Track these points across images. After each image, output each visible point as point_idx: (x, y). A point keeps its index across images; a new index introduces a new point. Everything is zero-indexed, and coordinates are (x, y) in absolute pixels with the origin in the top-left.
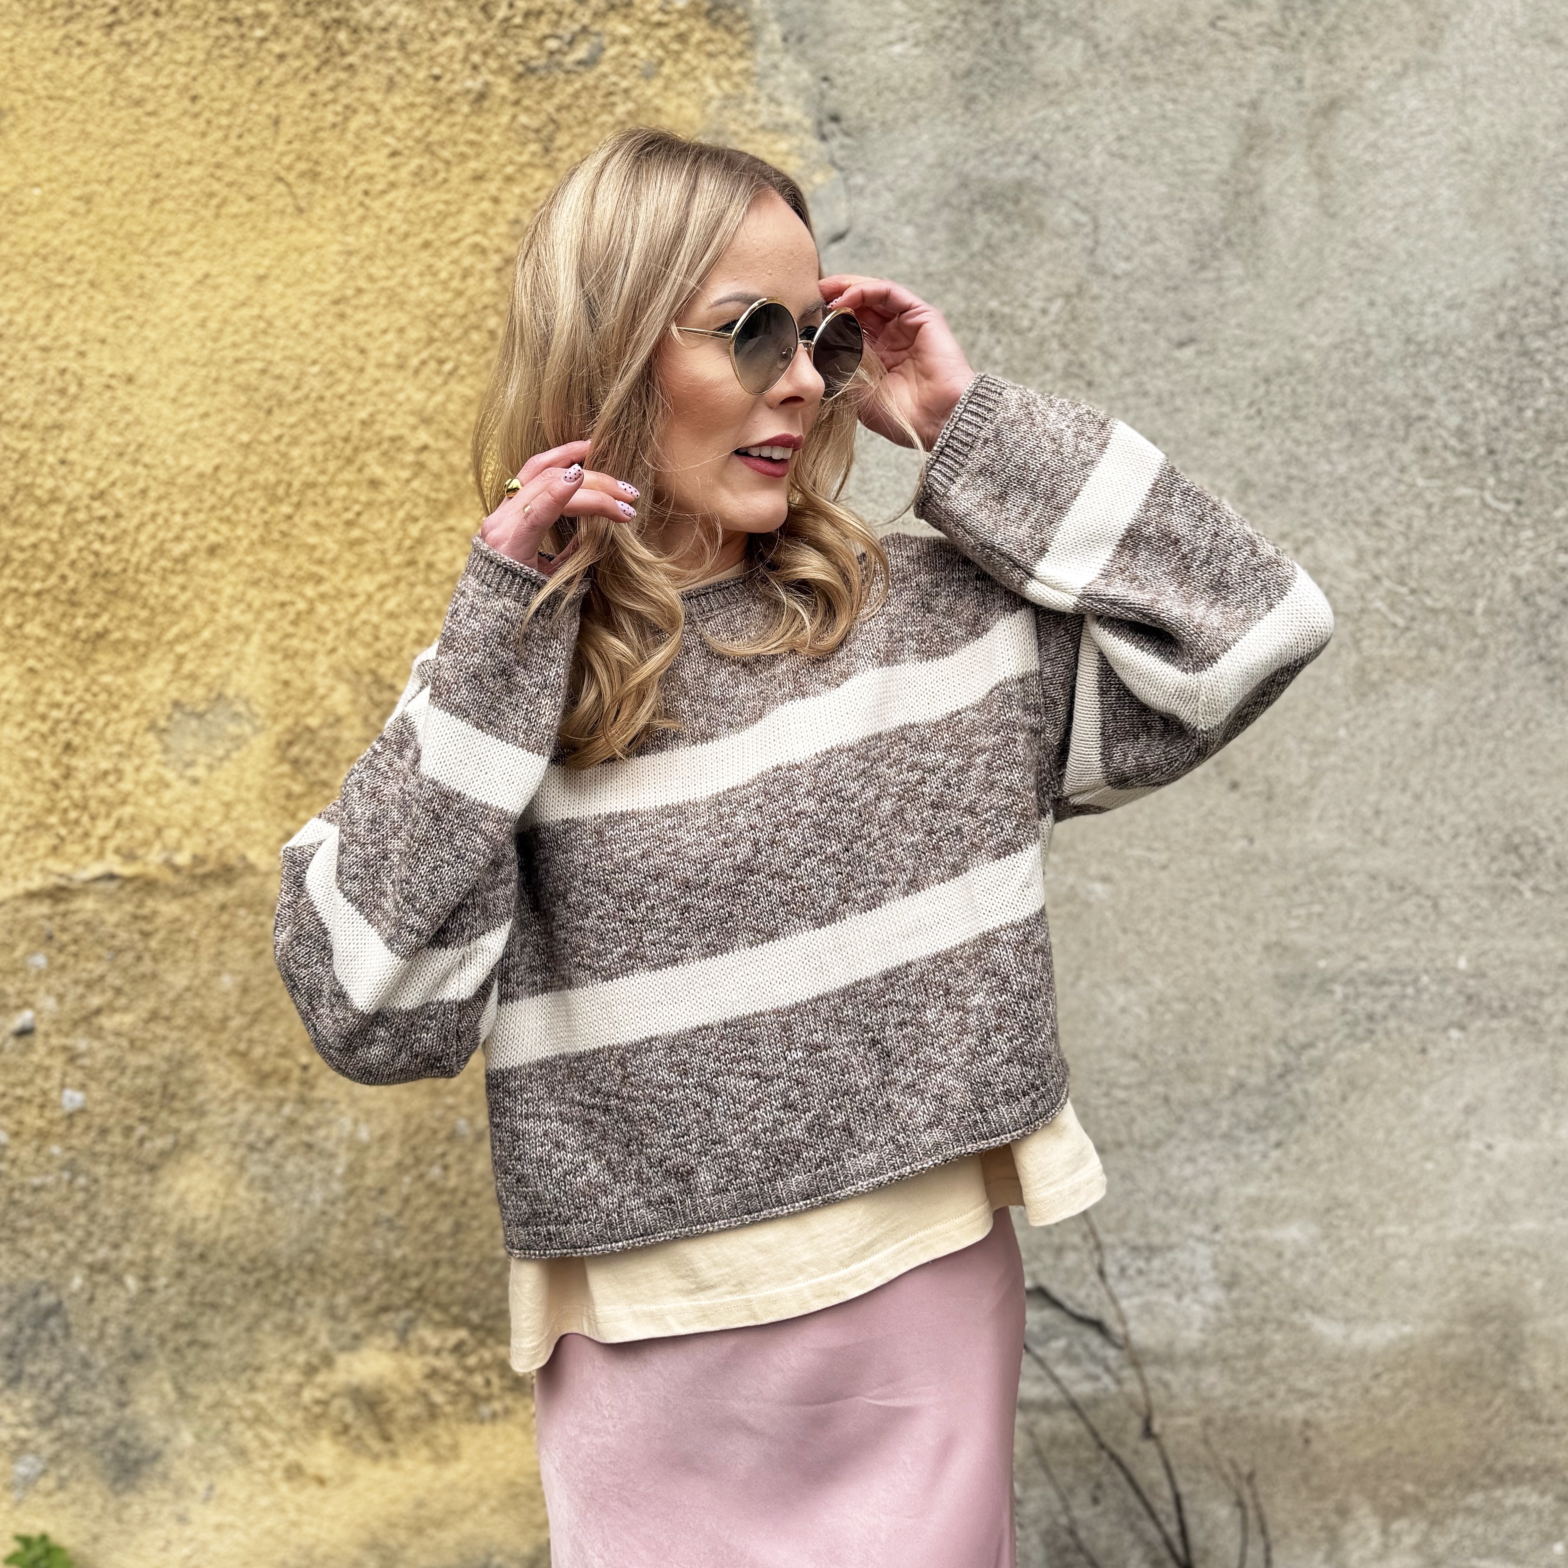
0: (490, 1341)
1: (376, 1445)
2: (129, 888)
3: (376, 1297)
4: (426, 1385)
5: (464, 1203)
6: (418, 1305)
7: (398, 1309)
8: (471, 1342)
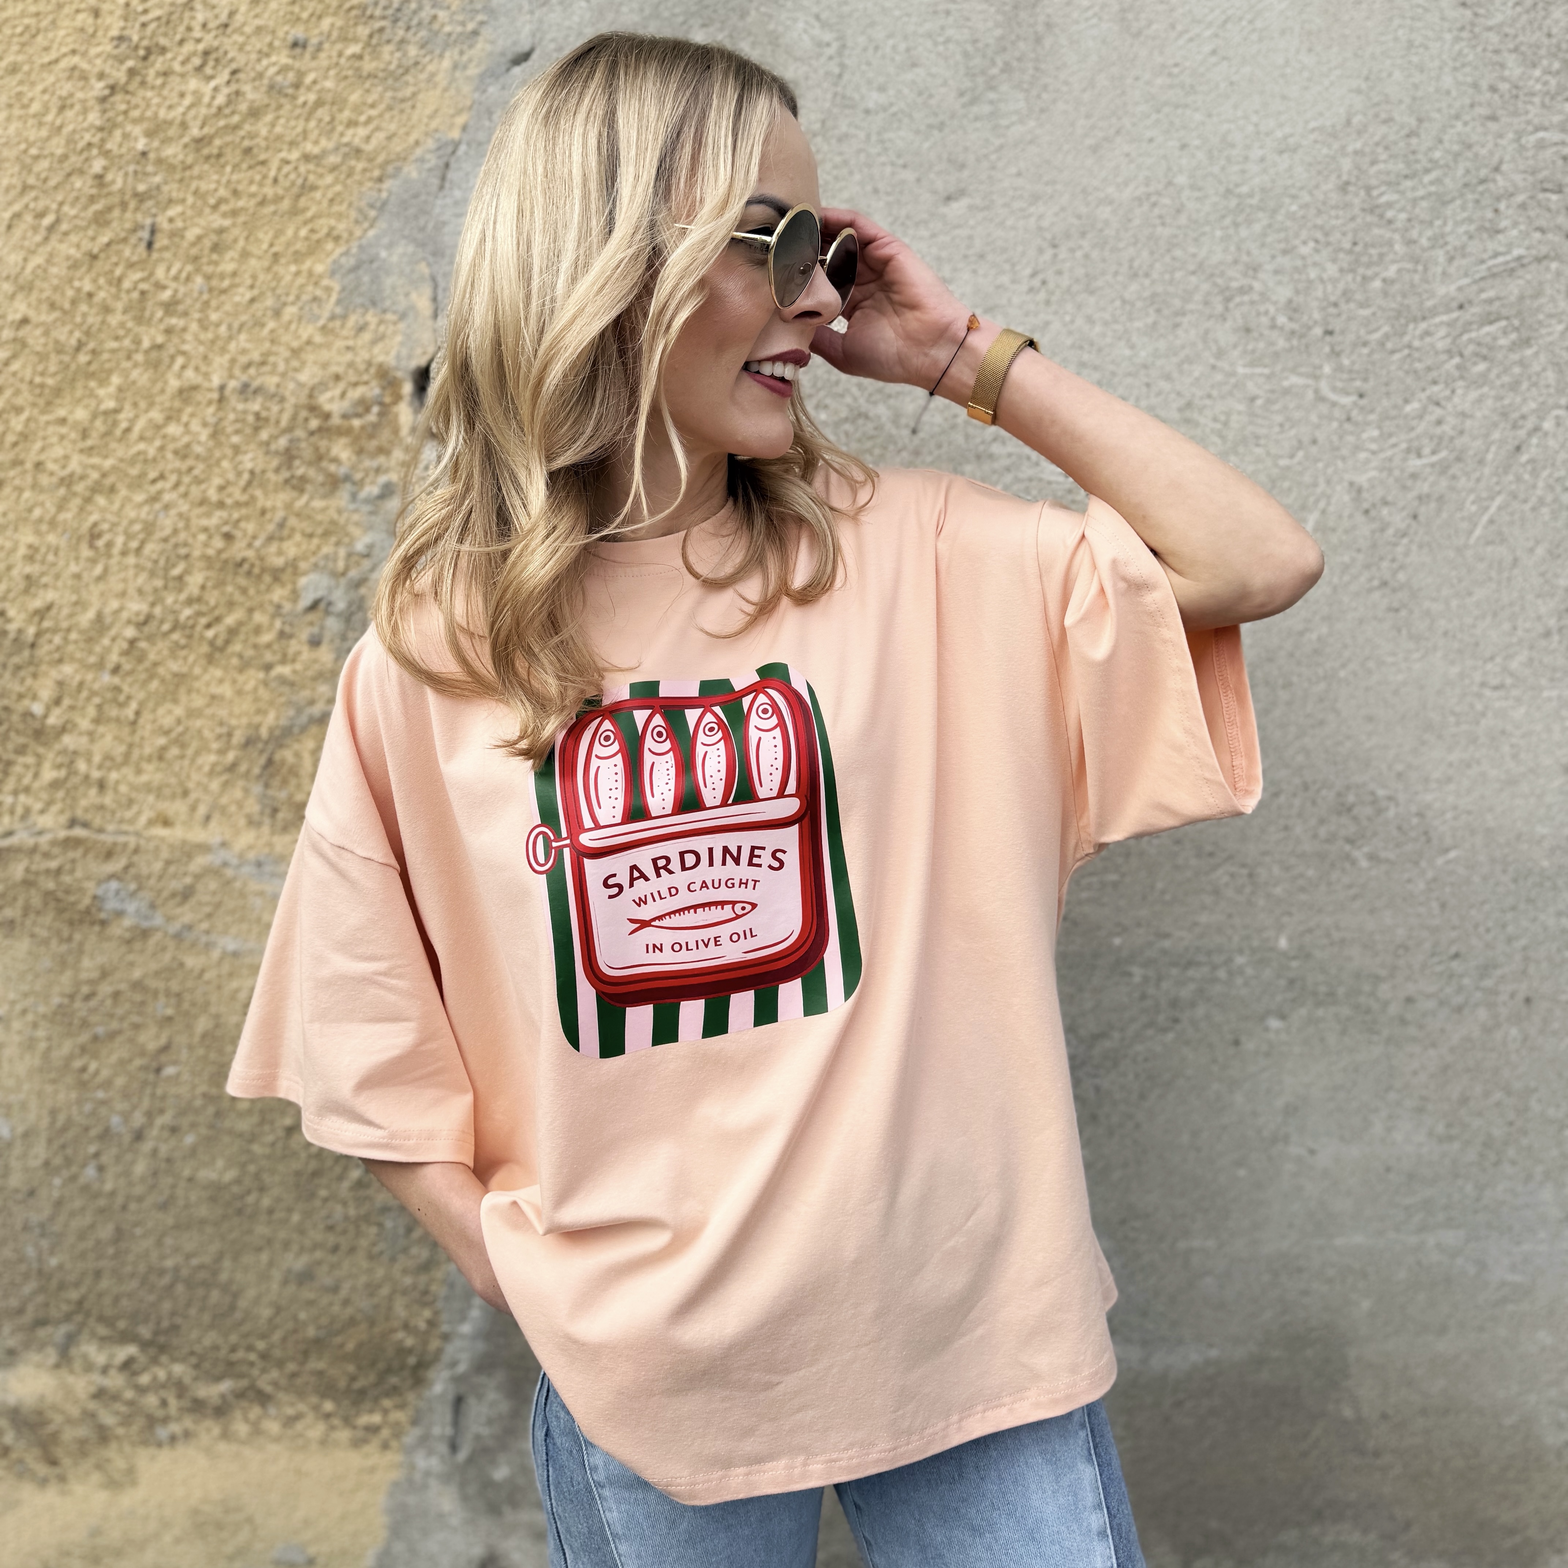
0: (164, 1359)
1: (42, 1469)
3: (30, 1309)
4: (92, 1405)
5: (124, 1208)
6: (79, 1318)
7: (58, 1323)
8: (142, 1359)
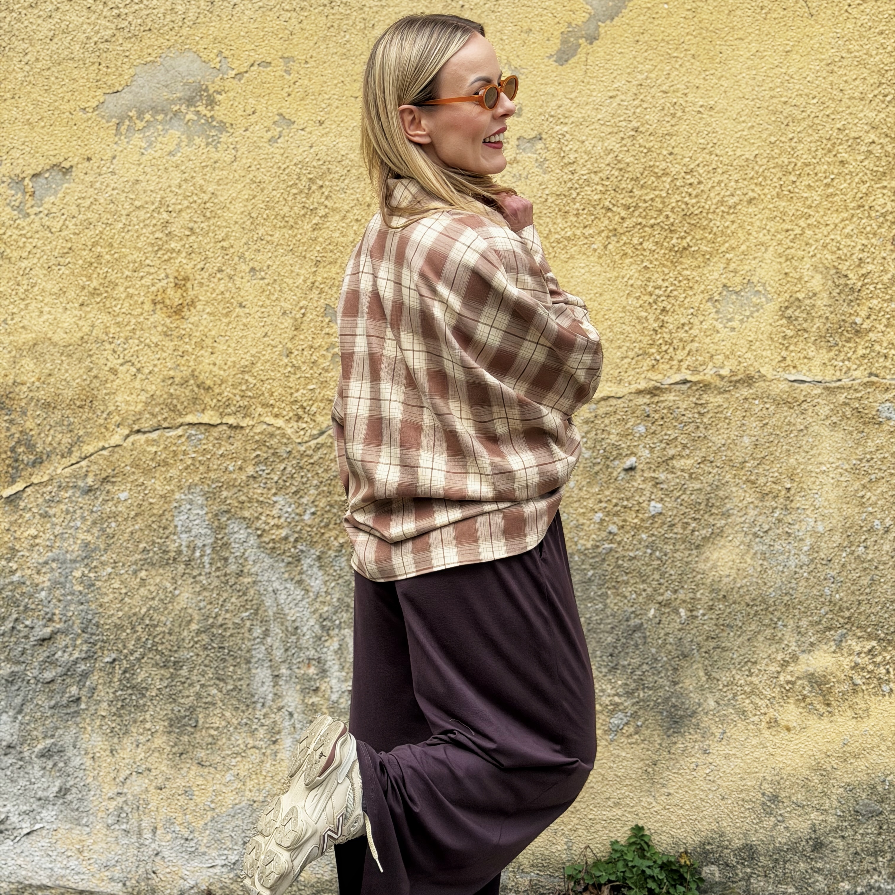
0: (890, 648)
2: (694, 388)
3: (824, 622)
4: (851, 673)
5: (876, 568)
6: (848, 626)
7: (836, 629)
8: (879, 648)
